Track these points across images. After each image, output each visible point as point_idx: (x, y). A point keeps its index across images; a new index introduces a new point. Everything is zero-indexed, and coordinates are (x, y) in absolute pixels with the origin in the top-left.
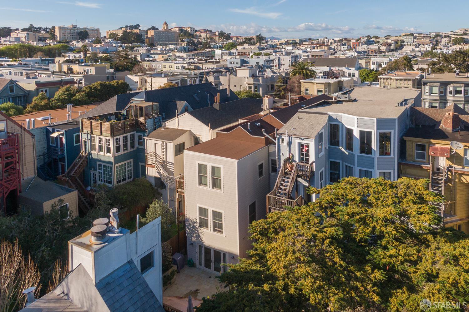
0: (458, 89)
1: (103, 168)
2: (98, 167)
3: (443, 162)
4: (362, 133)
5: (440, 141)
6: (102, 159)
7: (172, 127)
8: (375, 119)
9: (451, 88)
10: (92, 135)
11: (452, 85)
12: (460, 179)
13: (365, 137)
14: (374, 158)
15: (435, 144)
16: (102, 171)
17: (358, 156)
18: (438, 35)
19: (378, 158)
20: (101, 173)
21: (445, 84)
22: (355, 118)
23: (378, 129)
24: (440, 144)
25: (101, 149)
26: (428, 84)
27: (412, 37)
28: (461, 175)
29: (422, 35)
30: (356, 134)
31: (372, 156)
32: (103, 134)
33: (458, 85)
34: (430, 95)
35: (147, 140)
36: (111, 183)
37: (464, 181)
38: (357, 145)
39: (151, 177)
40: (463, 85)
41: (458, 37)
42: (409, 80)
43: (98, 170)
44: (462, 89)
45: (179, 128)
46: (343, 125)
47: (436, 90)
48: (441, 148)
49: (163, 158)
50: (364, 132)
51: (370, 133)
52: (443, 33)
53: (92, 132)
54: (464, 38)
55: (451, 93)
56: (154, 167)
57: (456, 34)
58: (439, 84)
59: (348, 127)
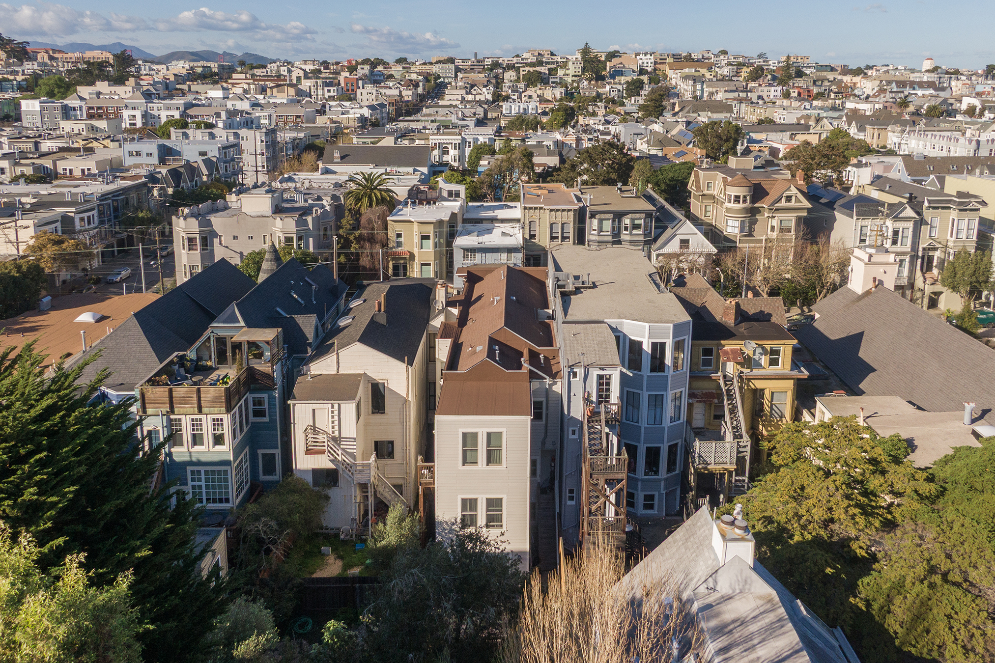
0: (637, 222)
1: (203, 476)
2: (189, 477)
3: (731, 368)
4: (654, 345)
5: (730, 342)
6: (204, 459)
7: (324, 372)
8: (671, 325)
9: (627, 221)
10: (172, 417)
11: (629, 216)
12: (748, 385)
13: (658, 349)
14: (667, 377)
15: (724, 346)
16: (203, 483)
17: (648, 377)
18: (496, 65)
19: (672, 376)
20: (200, 487)
21: (618, 216)
22: (647, 325)
23: (674, 337)
24: (729, 345)
25: (197, 440)
26: (597, 216)
27: (452, 67)
28: (749, 380)
29: (470, 63)
30: (647, 347)
31: (666, 374)
32: (205, 410)
33: (637, 216)
34: (599, 235)
35: (294, 405)
36: (227, 500)
37: (753, 387)
38: (646, 363)
39: (305, 471)
40: (643, 215)
41: (531, 69)
42: (569, 210)
43: (190, 483)
44: (642, 222)
45: (340, 372)
46: (625, 335)
47: (608, 225)
48: (731, 350)
49: (333, 432)
50: (657, 343)
51: (663, 345)
52: (504, 61)
53: (172, 411)
54: (540, 73)
55: (626, 229)
56: (323, 452)
57: (525, 61)
58: (611, 216)
59: (633, 338)
